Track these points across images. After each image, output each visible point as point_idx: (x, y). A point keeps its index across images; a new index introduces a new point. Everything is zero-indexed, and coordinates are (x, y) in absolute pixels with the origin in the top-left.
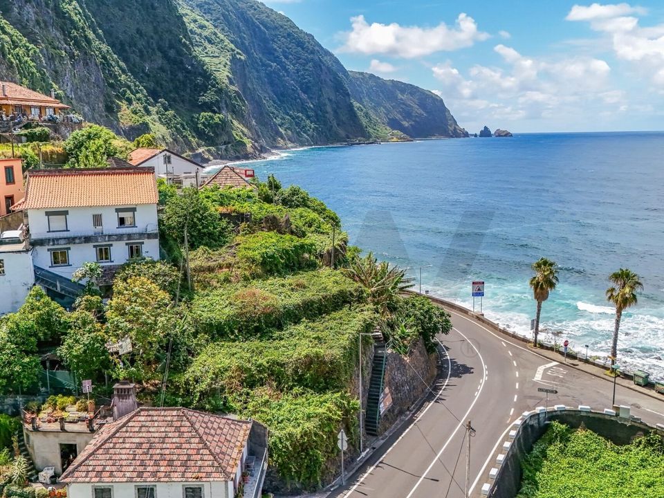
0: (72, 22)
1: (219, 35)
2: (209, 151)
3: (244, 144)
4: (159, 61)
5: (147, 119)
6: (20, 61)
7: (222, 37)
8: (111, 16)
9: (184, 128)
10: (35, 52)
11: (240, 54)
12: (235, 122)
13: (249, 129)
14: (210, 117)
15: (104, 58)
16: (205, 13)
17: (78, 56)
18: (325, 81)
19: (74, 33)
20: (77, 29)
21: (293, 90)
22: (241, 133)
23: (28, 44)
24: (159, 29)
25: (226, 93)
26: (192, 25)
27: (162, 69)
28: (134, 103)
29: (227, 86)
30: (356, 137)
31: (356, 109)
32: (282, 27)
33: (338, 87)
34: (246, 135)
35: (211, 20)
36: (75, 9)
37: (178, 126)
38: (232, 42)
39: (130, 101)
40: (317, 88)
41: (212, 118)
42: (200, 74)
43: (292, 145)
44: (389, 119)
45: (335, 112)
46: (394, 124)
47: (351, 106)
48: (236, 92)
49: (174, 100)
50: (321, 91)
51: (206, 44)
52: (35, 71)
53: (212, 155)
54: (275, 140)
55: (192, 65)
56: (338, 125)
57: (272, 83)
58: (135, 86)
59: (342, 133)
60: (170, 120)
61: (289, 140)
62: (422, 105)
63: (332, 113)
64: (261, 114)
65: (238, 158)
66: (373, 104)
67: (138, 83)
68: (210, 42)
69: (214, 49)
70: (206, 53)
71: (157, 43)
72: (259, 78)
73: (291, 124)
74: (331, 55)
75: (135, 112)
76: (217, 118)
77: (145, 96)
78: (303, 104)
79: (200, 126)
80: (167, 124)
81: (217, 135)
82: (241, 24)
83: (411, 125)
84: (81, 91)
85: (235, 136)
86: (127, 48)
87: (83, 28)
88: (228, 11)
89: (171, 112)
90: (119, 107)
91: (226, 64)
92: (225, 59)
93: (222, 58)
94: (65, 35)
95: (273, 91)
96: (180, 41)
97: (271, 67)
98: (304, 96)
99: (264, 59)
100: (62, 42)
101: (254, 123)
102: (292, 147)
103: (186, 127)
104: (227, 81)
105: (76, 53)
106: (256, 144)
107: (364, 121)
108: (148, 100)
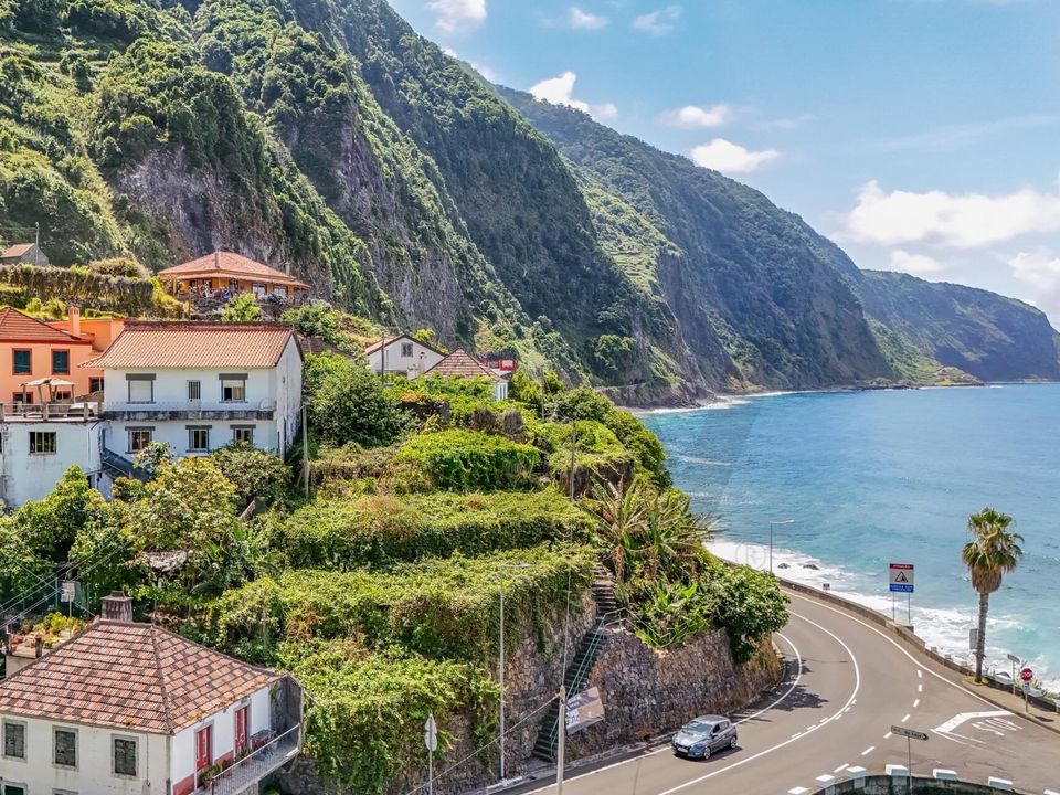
0: (422, 210)
1: (643, 221)
2: (609, 393)
3: (665, 384)
4: (544, 261)
5: (517, 344)
6: (339, 260)
7: (646, 223)
8: (480, 201)
9: (573, 358)
10: (361, 248)
11: (673, 248)
12: (655, 350)
13: (679, 362)
14: (614, 341)
15: (463, 258)
16: (624, 192)
17: (424, 255)
18: (818, 286)
19: (423, 224)
20: (426, 218)
21: (760, 301)
22: (664, 367)
23: (353, 239)
24: (548, 216)
25: (644, 306)
26: (602, 209)
27: (547, 272)
28: (500, 320)
29: (646, 295)
30: (873, 377)
31: (873, 331)
32: (746, 206)
33: (841, 295)
34: (672, 370)
35: (633, 200)
36: (430, 192)
37: (564, 355)
38: (662, 231)
39: (493, 318)
40: (802, 298)
41: (617, 343)
42: (604, 278)
43: (755, 387)
44: (937, 347)
45: (836, 336)
46: (947, 356)
47: (864, 326)
48: (661, 304)
49: (562, 317)
50: (810, 301)
51: (622, 236)
52: (358, 273)
53: (613, 399)
54: (724, 380)
55: (593, 266)
56: (839, 357)
57: (725, 292)
58: (506, 297)
59: (846, 369)
60: (552, 345)
61: (749, 379)
62: (1003, 324)
63: (829, 337)
64: (703, 339)
65: (655, 405)
66: (907, 323)
67: (509, 293)
68: (628, 232)
69: (633, 242)
70: (621, 249)
71: (544, 236)
72: (704, 284)
73: (754, 354)
74: (832, 245)
75: (498, 334)
76: (625, 342)
77: (519, 312)
78: (776, 323)
79: (597, 355)
80: (547, 353)
81: (622, 368)
82: (679, 204)
83: (982, 358)
84: (424, 303)
85: (654, 371)
86: (499, 244)
87: (436, 218)
88: (660, 186)
89: (555, 335)
90: (476, 326)
91: (650, 263)
92: (650, 256)
93: (644, 256)
94: (410, 227)
95: (728, 304)
96: (577, 231)
97: (725, 266)
98: (778, 311)
99: (714, 255)
100: (406, 237)
101: (687, 351)
102: (754, 392)
103: (576, 356)
104: (648, 289)
105: (423, 250)
106: (689, 384)
107: (888, 352)
108: (522, 317)
